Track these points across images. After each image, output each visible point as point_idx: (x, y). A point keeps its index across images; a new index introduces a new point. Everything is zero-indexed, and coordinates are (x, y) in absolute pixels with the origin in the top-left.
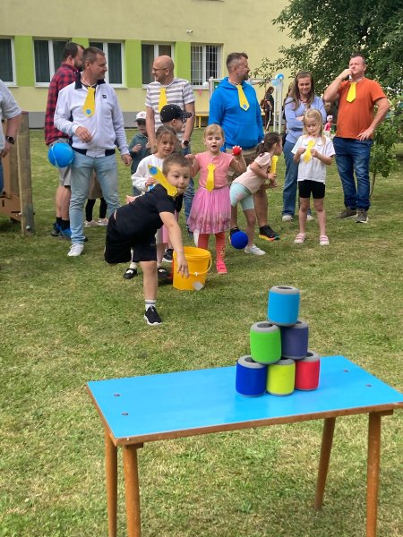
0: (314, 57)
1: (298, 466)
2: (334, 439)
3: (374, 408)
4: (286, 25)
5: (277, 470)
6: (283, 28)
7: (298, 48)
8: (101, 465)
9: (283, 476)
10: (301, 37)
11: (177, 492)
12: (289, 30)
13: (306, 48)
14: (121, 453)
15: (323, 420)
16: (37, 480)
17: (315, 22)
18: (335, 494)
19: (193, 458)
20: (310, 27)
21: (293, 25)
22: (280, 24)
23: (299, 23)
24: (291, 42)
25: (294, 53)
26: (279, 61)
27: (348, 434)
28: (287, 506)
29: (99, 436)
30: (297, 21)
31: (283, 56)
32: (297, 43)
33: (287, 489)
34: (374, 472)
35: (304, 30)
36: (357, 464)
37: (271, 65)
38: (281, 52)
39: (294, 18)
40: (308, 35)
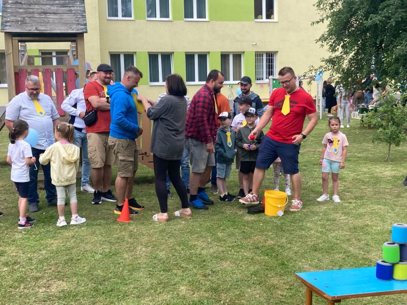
0: (345, 64)
4: (325, 43)
6: (322, 46)
7: (334, 58)
10: (336, 51)
12: (327, 47)
13: (339, 58)
17: (345, 41)
20: (342, 44)
21: (330, 43)
22: (320, 43)
23: (334, 42)
24: (328, 55)
25: (331, 61)
26: (321, 67)
30: (333, 41)
31: (323, 64)
32: (334, 55)
35: (338, 47)
37: (315, 70)
38: (323, 61)
39: (331, 39)
40: (341, 50)
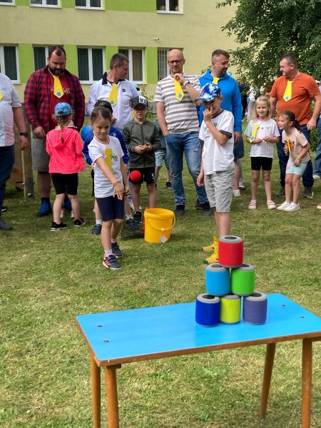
0: (255, 57)
1: (246, 383)
2: (275, 361)
3: (306, 335)
4: (232, 31)
5: (229, 386)
6: (230, 34)
7: (243, 50)
8: (87, 383)
9: (234, 391)
10: (245, 41)
11: (148, 404)
12: (234, 36)
13: (248, 50)
14: (103, 373)
15: (265, 345)
16: (37, 395)
18: (276, 405)
19: (162, 377)
20: (252, 33)
21: (239, 32)
22: (227, 30)
23: (243, 30)
24: (237, 46)
25: (239, 54)
27: (286, 357)
28: (237, 415)
29: (86, 360)
30: (241, 29)
32: (242, 46)
33: (237, 402)
34: (307, 387)
35: (247, 36)
36: (294, 381)
39: (239, 27)
40: (251, 40)
